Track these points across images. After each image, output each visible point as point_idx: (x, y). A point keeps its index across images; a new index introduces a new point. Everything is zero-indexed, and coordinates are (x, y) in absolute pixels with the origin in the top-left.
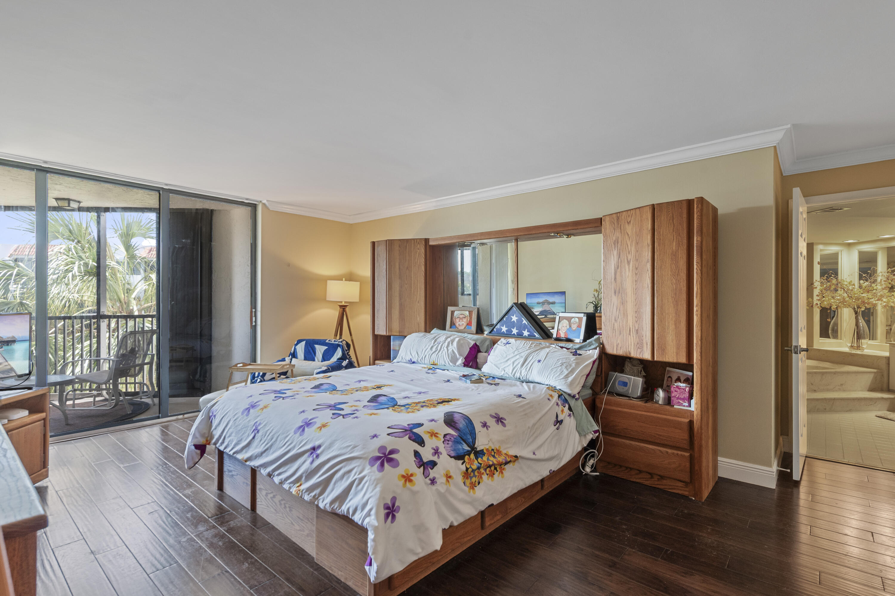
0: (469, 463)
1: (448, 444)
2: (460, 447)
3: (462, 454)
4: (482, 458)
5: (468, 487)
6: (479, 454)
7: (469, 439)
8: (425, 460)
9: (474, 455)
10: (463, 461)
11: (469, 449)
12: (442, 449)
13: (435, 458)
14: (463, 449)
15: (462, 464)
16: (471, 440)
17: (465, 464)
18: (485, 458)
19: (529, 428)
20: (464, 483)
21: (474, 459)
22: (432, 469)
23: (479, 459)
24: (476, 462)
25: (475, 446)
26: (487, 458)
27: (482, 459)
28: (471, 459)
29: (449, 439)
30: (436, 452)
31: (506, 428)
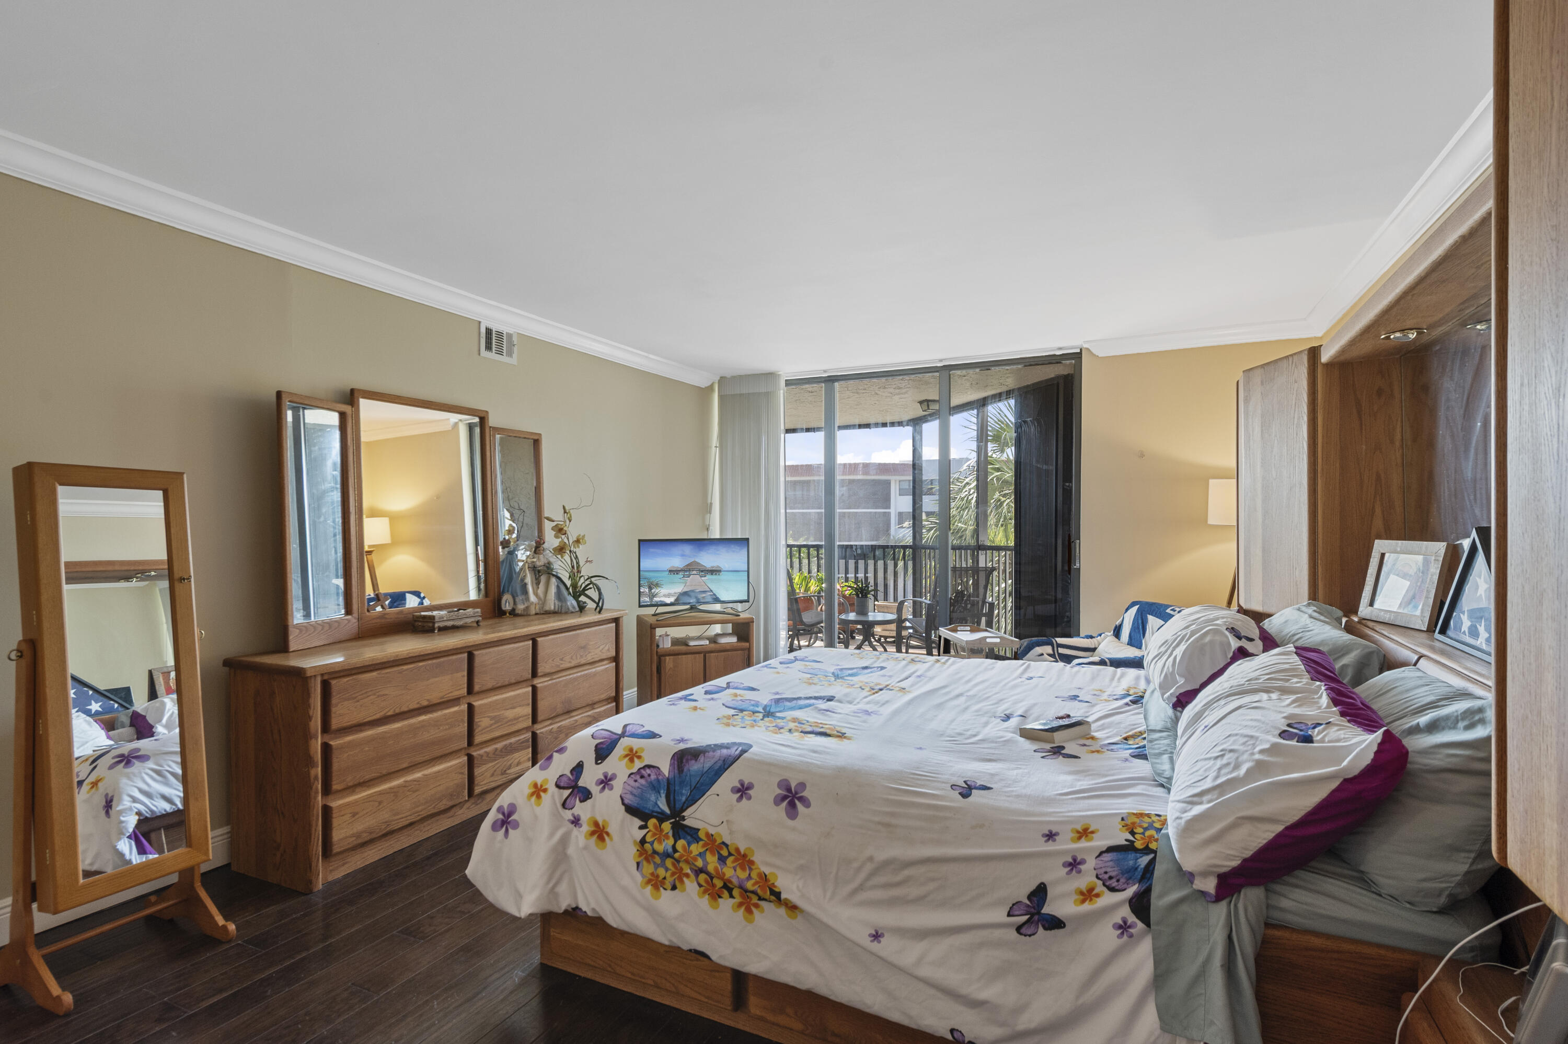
0: (654, 835)
1: (636, 781)
2: (653, 798)
3: (647, 811)
4: (689, 844)
5: (643, 876)
6: (682, 831)
7: (682, 794)
8: (581, 783)
9: (673, 828)
10: (643, 823)
11: (667, 811)
12: (618, 785)
13: (595, 789)
14: (656, 804)
15: (641, 828)
16: (684, 799)
17: (645, 831)
18: (696, 849)
19: (871, 859)
20: (638, 864)
21: (670, 834)
22: (581, 801)
23: (681, 843)
24: (671, 841)
25: (684, 814)
26: (702, 850)
27: (689, 846)
28: (662, 831)
29: (646, 775)
30: (606, 782)
31: (790, 823)
